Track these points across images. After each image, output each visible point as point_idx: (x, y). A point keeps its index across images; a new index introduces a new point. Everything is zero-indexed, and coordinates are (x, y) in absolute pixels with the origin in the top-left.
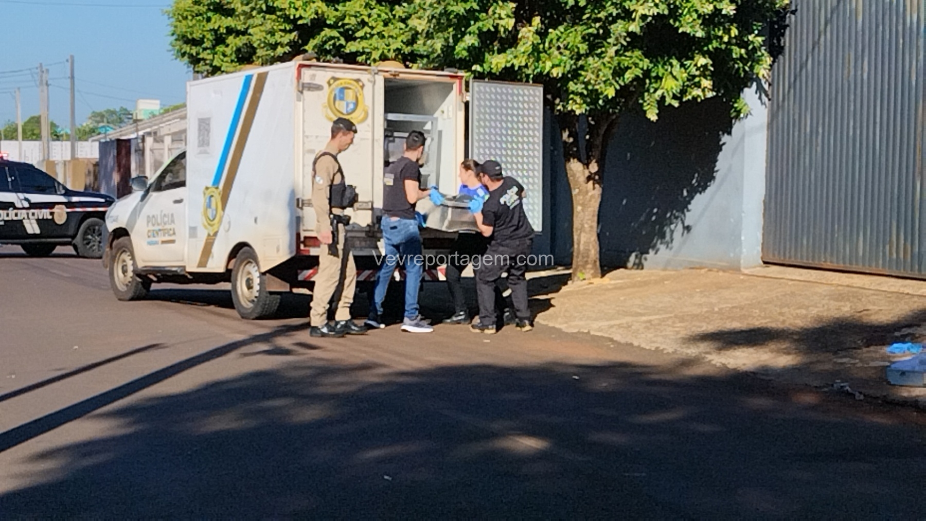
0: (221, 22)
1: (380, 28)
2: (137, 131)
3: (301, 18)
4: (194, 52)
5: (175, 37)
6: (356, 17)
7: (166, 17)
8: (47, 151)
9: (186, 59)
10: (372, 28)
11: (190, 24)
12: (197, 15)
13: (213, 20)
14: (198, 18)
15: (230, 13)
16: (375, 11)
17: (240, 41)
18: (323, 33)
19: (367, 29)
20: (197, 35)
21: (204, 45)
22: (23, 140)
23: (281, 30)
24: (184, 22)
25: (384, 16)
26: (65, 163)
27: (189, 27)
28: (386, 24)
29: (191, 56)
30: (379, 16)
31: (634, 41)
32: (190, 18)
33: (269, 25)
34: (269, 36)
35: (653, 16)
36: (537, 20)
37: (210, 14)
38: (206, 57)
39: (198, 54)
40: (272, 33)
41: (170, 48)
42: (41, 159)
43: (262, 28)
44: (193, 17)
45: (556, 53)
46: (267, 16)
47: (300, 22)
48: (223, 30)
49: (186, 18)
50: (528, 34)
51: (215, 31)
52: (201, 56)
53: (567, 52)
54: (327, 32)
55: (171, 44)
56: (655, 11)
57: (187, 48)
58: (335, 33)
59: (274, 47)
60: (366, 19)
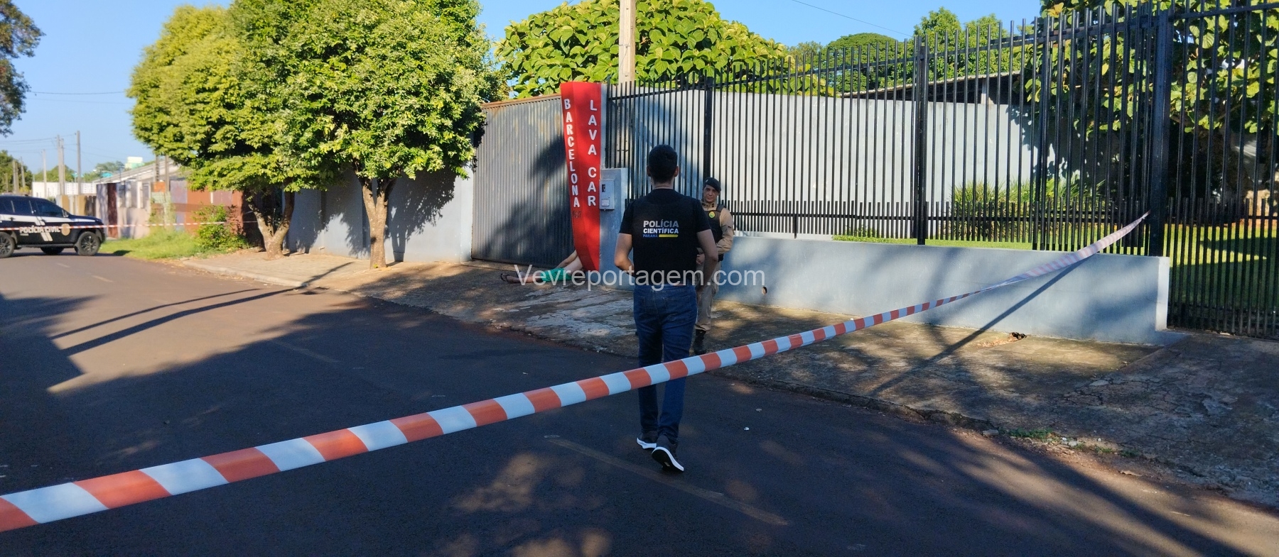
0: (163, 118)
1: (258, 125)
2: (120, 178)
3: (210, 117)
4: (146, 136)
5: (135, 126)
6: (244, 118)
7: (128, 115)
8: (62, 189)
9: (142, 140)
10: (254, 125)
11: (144, 119)
12: (148, 114)
13: (158, 117)
14: (149, 116)
15: (167, 113)
16: (256, 116)
17: (176, 130)
18: (225, 128)
19: (251, 125)
20: (148, 126)
21: (153, 132)
22: (47, 181)
23: (199, 125)
24: (140, 118)
25: (261, 119)
26: (74, 197)
27: (143, 121)
28: (263, 123)
29: (145, 138)
30: (258, 118)
31: (398, 140)
32: (143, 115)
33: (192, 122)
34: (192, 128)
35: (409, 126)
36: (345, 126)
37: (156, 114)
38: (154, 138)
39: (149, 137)
40: (194, 126)
41: (132, 133)
42: (59, 193)
43: (188, 124)
44: (145, 115)
45: (356, 144)
46: (191, 117)
47: (209, 120)
48: (164, 124)
49: (141, 115)
50: (341, 133)
51: (159, 124)
52: (151, 138)
53: (362, 144)
54: (227, 127)
55: (132, 131)
56: (409, 122)
57: (142, 133)
58: (231, 127)
59: (195, 134)
60: (250, 120)
